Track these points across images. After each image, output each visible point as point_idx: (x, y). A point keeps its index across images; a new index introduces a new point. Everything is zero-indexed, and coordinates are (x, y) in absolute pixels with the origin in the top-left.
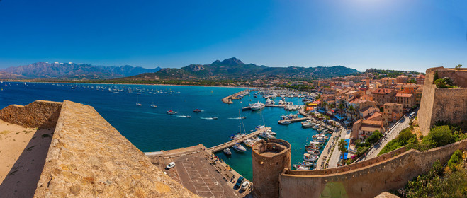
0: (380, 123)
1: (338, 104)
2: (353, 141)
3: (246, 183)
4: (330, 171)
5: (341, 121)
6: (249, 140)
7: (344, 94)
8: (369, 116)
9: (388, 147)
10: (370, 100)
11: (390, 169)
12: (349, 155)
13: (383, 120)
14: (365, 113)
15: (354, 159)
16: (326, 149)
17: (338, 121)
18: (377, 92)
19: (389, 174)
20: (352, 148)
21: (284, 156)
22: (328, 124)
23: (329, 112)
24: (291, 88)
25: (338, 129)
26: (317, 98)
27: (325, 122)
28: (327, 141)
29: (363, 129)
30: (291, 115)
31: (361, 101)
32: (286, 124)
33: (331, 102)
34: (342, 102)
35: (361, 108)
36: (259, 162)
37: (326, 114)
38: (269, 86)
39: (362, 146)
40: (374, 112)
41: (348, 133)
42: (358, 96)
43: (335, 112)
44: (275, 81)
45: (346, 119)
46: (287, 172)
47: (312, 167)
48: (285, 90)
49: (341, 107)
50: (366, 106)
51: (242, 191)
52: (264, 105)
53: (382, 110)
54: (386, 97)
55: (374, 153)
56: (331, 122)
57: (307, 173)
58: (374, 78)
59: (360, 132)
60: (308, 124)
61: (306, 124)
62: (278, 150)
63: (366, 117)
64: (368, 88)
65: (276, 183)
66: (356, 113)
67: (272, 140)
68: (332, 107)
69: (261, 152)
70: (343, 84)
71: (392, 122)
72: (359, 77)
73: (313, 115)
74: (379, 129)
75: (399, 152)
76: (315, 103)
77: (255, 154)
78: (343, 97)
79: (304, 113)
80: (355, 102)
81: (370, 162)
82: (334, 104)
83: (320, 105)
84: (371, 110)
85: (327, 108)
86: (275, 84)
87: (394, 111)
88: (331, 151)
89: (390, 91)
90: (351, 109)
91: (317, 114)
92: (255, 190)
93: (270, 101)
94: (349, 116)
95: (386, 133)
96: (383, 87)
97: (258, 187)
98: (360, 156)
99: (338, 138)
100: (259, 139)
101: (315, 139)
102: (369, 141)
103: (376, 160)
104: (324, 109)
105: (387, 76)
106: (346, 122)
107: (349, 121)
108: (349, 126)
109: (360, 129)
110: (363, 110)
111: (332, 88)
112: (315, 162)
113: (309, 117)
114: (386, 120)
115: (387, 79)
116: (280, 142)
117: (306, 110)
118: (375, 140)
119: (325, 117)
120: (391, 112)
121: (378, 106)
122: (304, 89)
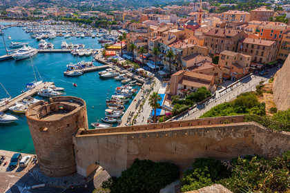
0: (210, 78)
1: (152, 48)
2: (169, 97)
3: (26, 158)
4: (139, 128)
5: (154, 71)
6: (18, 105)
7: (161, 34)
8: (195, 66)
9: (217, 110)
10: (199, 44)
11: (215, 136)
12: (163, 112)
13: (216, 74)
14: (189, 63)
15: (168, 116)
16: (133, 104)
17: (151, 70)
18: (213, 34)
19: (212, 141)
20: (167, 104)
21: (78, 115)
22: (137, 73)
23: (138, 59)
24: (79, 22)
25: (150, 80)
26: (121, 38)
27: (133, 72)
28: (134, 94)
29: (185, 82)
30: (83, 62)
31: (186, 45)
32: (76, 76)
33: (141, 45)
34: (158, 46)
35: (185, 54)
36: (41, 129)
37: (133, 61)
38: (39, 19)
39: (181, 103)
40: (204, 62)
41: (164, 86)
42: (182, 38)
43: (147, 59)
44: (50, 10)
45: (162, 69)
46: (82, 133)
47: (116, 123)
48: (70, 26)
49: (155, 53)
50: (193, 54)
51: (22, 168)
52: (36, 50)
53: (216, 61)
54: (226, 41)
55: (195, 114)
56: (141, 72)
57: (109, 130)
58: (211, 11)
59: (180, 86)
60: (108, 74)
61: (105, 74)
62: (67, 109)
63: (191, 68)
64: (198, 26)
65: (70, 147)
66: (177, 61)
67: (57, 99)
68: (142, 52)
69: (41, 117)
70: (161, 19)
71: (228, 80)
72: (186, 8)
73: (115, 62)
74: (207, 86)
75: (233, 120)
76: (118, 46)
77: (33, 121)
78: (159, 37)
79: (103, 60)
80: (177, 46)
81: (189, 123)
82: (146, 47)
83: (125, 48)
84: (199, 59)
85: (135, 52)
86: (50, 16)
87: (236, 64)
88: (140, 105)
89: (234, 33)
90: (170, 55)
91: (121, 61)
92: (41, 160)
93: (45, 43)
94: (166, 64)
95: (217, 92)
96: (223, 26)
97: (45, 156)
98: (176, 114)
99: (149, 91)
100: (36, 101)
101: (119, 93)
102: (191, 98)
103: (198, 122)
104: (132, 55)
105: (233, 8)
106: (162, 73)
107: (166, 71)
108: (166, 78)
109: (180, 82)
110: (188, 58)
111: (144, 24)
112: (120, 118)
113: (110, 65)
114: (220, 75)
115: (232, 12)
116: (69, 100)
117: (104, 55)
118: (200, 98)
119: (132, 65)
120: (229, 65)
121: (211, 55)
122: (100, 24)
